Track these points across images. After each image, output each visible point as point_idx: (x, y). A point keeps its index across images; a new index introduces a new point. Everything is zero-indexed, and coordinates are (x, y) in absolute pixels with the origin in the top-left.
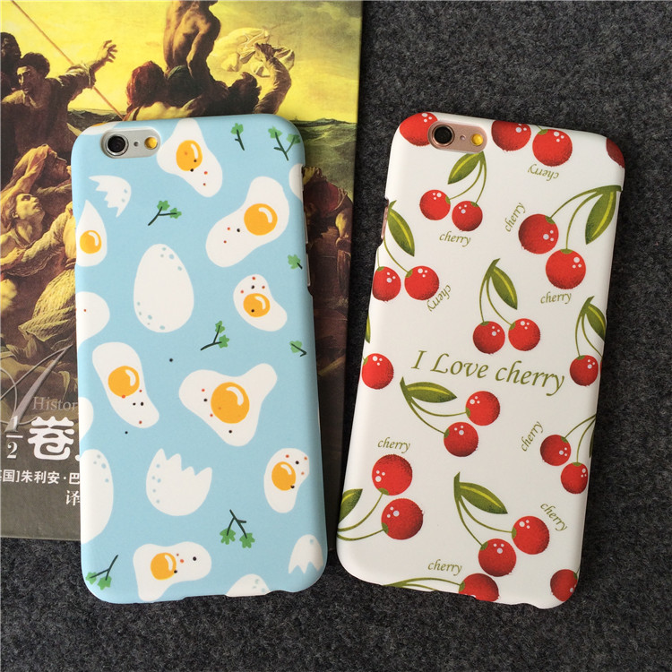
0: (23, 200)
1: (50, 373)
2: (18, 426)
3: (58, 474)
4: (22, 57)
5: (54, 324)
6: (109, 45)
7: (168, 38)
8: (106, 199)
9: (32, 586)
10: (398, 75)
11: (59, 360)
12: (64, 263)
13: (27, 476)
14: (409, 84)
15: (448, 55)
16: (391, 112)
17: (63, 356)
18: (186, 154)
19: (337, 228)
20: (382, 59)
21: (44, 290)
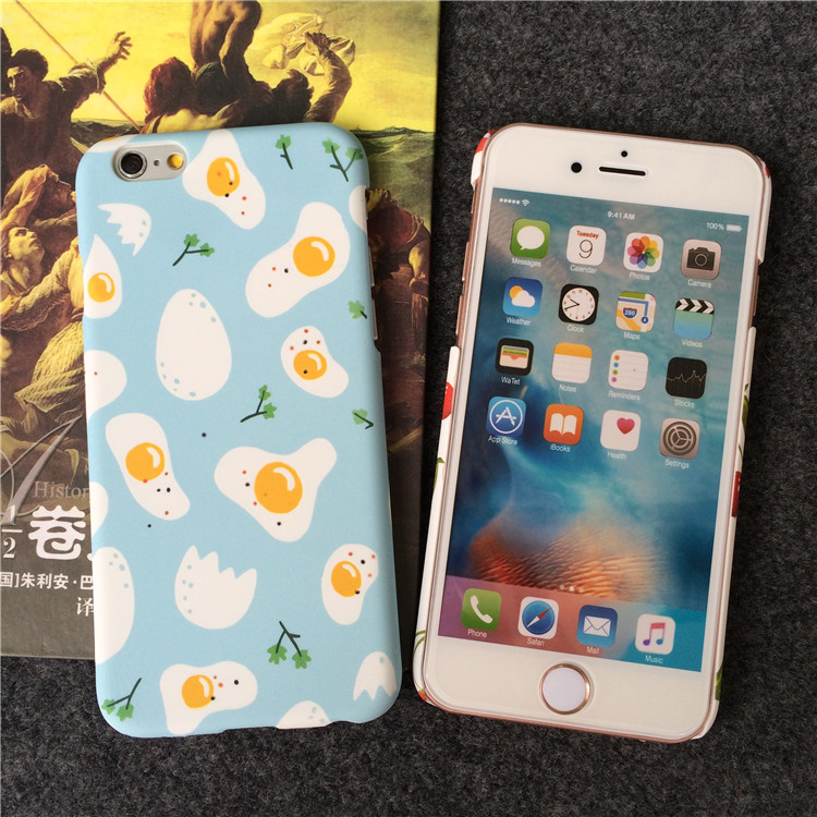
0: (17, 235)
1: (54, 452)
2: (16, 518)
3: (66, 577)
4: (13, 55)
5: (58, 390)
6: (121, 38)
7: (195, 28)
8: (120, 233)
9: (37, 715)
10: (487, 69)
11: (66, 435)
12: (69, 314)
13: (28, 580)
14: (500, 81)
15: (550, 43)
16: (478, 118)
17: (70, 430)
18: (219, 174)
19: (411, 266)
20: (466, 49)
21: (45, 347)
